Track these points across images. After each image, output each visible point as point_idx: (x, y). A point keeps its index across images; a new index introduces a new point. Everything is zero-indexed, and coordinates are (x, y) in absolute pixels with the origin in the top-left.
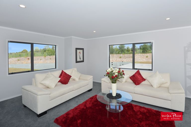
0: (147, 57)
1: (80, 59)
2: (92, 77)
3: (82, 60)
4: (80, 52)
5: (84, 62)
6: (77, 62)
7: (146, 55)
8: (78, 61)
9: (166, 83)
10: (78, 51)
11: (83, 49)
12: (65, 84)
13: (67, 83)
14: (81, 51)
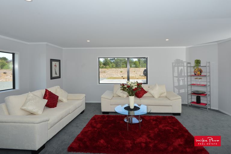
0: (121, 72)
1: (56, 73)
2: (84, 95)
3: (58, 75)
4: (56, 65)
5: (60, 78)
6: (52, 78)
7: (120, 70)
8: (53, 76)
9: (164, 93)
10: (54, 63)
11: (59, 61)
12: (54, 108)
13: (56, 106)
14: (57, 63)
